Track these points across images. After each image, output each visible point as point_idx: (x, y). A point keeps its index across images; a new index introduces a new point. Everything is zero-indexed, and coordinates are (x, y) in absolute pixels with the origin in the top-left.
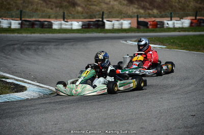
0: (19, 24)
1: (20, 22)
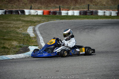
0: (116, 13)
1: (117, 12)
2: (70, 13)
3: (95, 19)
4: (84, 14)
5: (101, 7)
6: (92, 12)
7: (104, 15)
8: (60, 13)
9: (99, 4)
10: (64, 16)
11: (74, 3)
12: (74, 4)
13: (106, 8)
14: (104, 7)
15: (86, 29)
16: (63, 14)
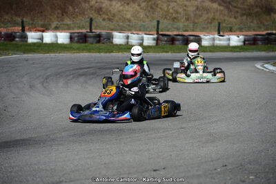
0: (154, 39)
1: (156, 36)
2: (48, 37)
3: (106, 52)
4: (81, 41)
5: (121, 24)
6: (99, 36)
7: (128, 42)
8: (25, 37)
9: (116, 18)
10: (34, 44)
11: (58, 13)
12: (58, 17)
13: (132, 27)
14: (129, 25)
15: (81, 75)
16: (30, 40)
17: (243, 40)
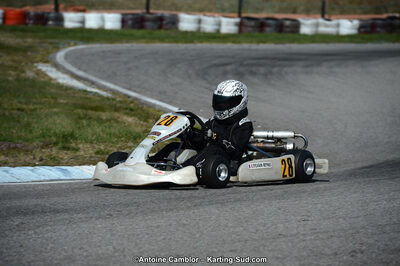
4: (137, 25)
6: (161, 19)
7: (199, 28)
16: (68, 24)
17: (357, 26)
